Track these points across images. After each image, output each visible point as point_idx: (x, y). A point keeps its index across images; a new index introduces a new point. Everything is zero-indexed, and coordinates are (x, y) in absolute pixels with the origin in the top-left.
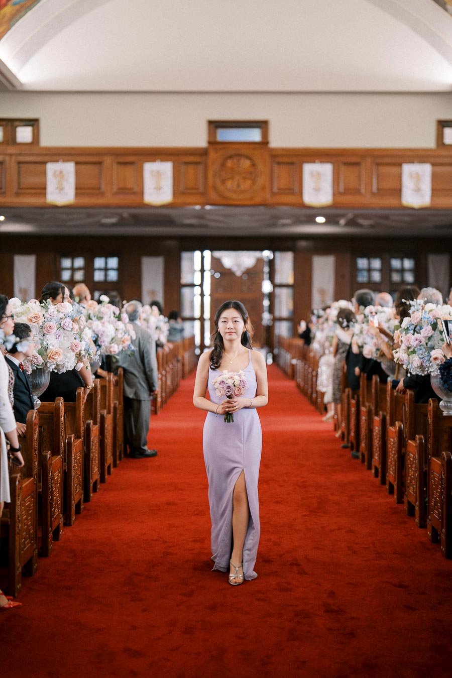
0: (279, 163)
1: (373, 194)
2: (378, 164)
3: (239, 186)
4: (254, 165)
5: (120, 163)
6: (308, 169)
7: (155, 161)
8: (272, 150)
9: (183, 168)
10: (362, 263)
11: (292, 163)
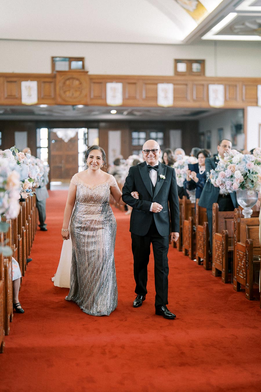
0: (94, 83)
1: (143, 100)
2: (146, 84)
3: (73, 94)
4: (81, 84)
5: (8, 82)
6: (110, 86)
7: (28, 81)
8: (90, 76)
9: (43, 85)
10: (135, 135)
11: (100, 83)
